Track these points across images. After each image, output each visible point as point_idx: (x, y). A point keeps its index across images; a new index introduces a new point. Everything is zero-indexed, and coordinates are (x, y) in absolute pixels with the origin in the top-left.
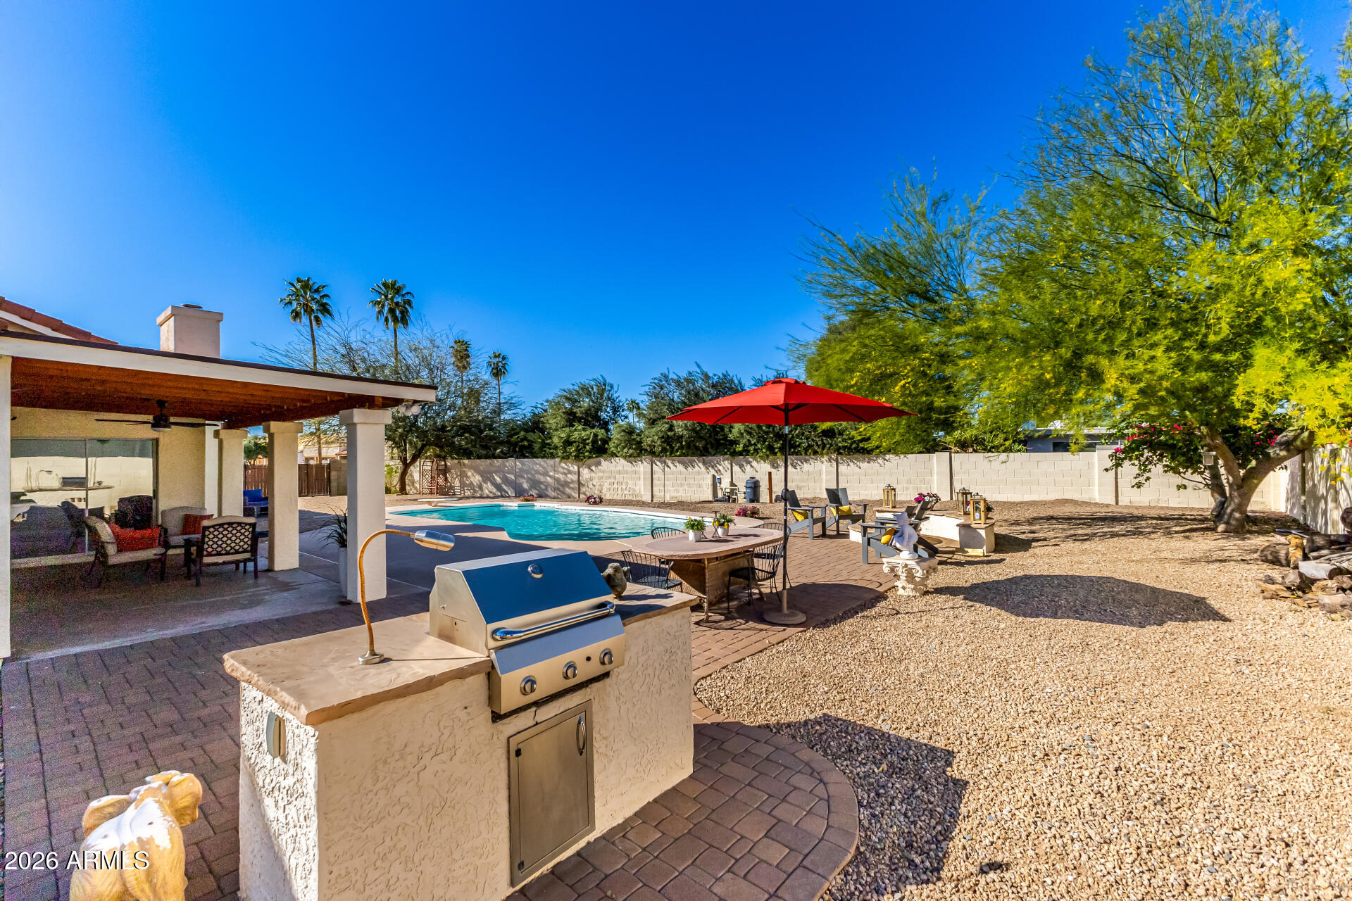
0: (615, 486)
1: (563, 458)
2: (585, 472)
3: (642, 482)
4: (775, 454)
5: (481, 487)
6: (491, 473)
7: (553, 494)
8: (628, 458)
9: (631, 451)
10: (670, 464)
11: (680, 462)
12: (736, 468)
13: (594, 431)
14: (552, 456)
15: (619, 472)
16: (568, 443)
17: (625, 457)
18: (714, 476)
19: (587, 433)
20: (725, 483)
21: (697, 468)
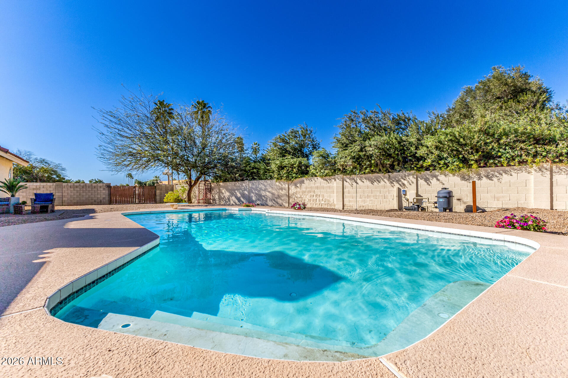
0: (315, 198)
1: (278, 179)
2: (293, 189)
3: (335, 194)
4: (470, 166)
5: (229, 199)
6: (234, 190)
7: (270, 203)
8: (325, 176)
9: (326, 171)
10: (359, 181)
11: (367, 179)
12: (421, 182)
13: (299, 159)
14: (271, 178)
15: (317, 188)
16: (281, 168)
17: (322, 177)
18: (399, 189)
19: (295, 161)
20: (411, 195)
21: (382, 182)
